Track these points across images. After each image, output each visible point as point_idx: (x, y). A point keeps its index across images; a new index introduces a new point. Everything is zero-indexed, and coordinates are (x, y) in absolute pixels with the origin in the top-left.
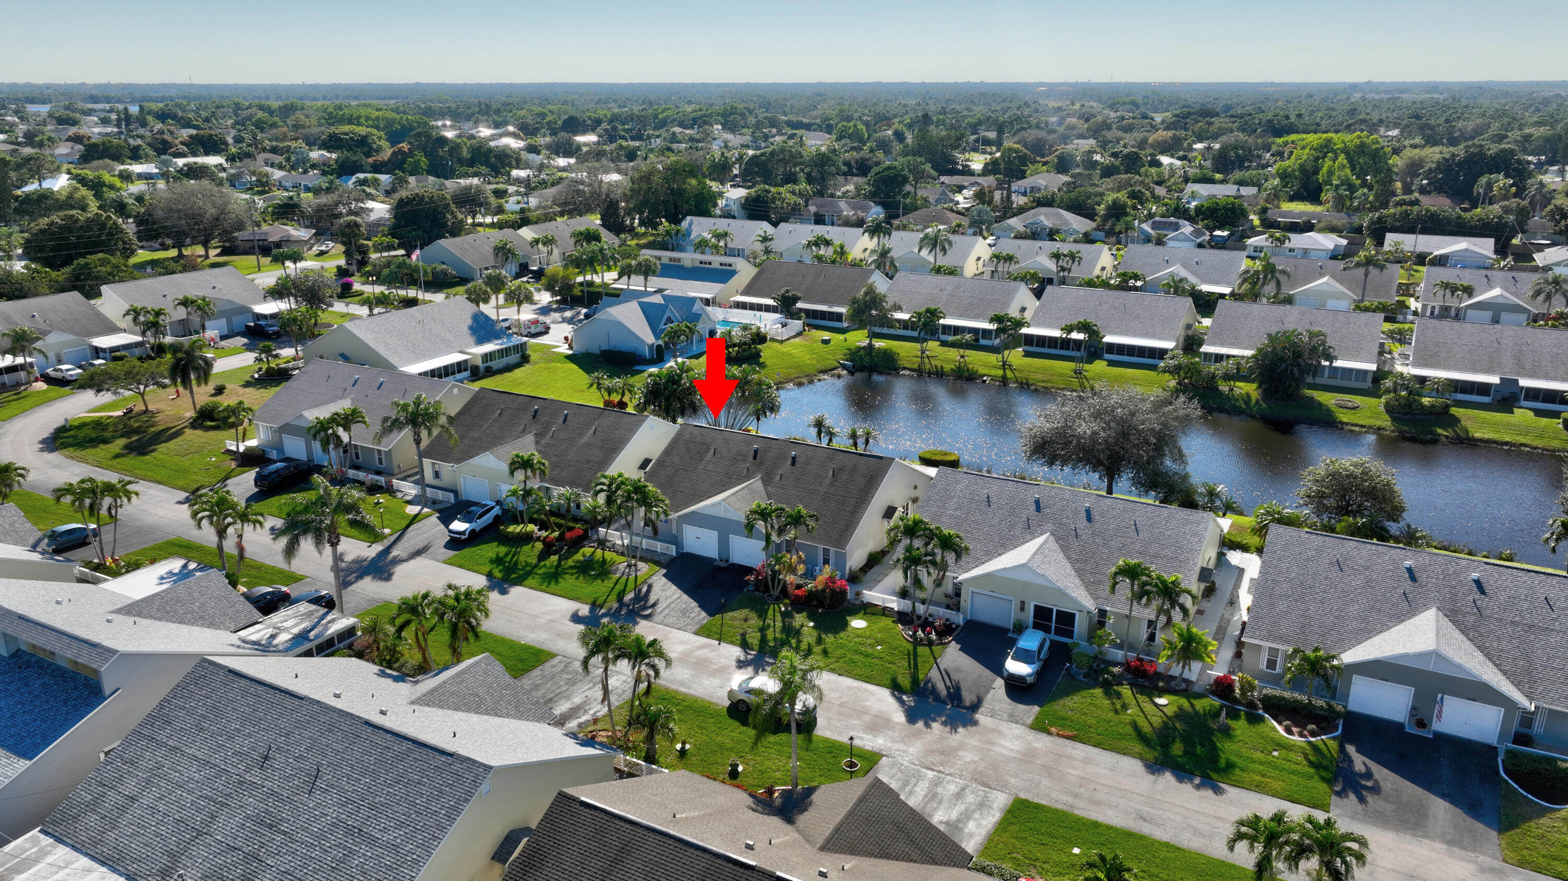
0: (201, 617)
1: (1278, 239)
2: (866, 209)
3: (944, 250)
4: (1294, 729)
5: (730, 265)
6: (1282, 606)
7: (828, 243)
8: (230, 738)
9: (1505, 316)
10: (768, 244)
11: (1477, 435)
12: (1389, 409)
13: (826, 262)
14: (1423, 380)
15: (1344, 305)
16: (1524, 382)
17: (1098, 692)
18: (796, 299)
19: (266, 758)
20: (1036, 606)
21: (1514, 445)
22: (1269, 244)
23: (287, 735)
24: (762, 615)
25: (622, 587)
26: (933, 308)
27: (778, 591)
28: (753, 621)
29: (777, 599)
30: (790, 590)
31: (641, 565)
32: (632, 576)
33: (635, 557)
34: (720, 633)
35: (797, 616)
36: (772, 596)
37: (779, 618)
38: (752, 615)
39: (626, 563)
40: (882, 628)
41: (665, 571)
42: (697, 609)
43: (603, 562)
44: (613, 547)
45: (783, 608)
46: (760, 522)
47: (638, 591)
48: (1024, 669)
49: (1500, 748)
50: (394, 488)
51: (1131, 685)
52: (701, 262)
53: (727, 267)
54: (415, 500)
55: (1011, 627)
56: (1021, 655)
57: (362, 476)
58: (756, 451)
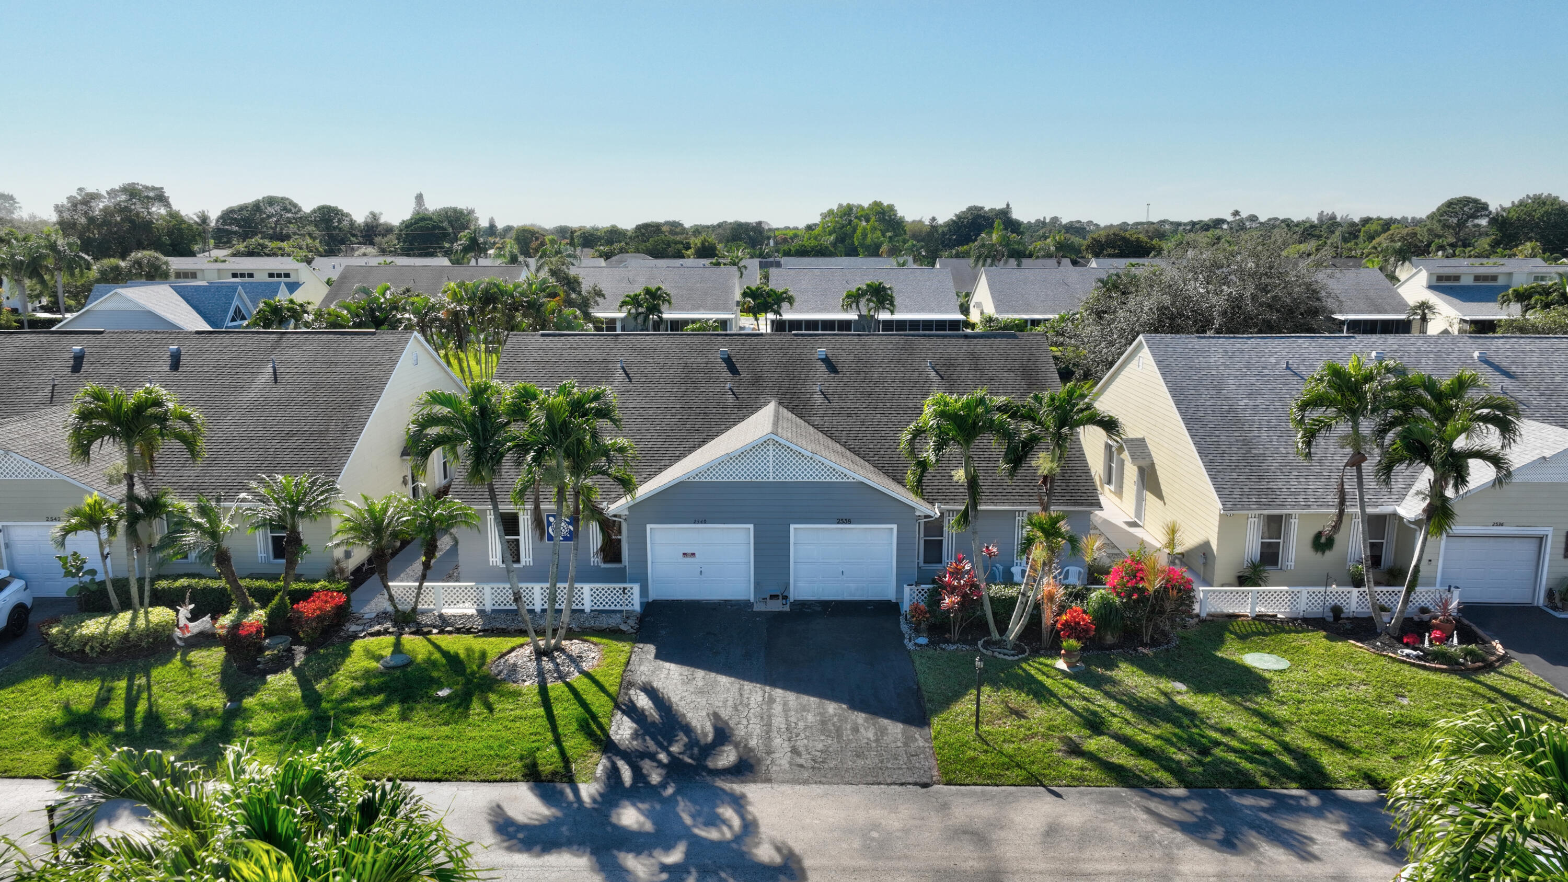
5: (287, 276)
24: (1041, 694)
25: (575, 710)
26: (653, 287)
27: (1015, 628)
28: (1039, 713)
29: (1018, 648)
30: (1048, 617)
31: (574, 646)
32: (575, 678)
33: (540, 633)
34: (1013, 763)
35: (1117, 674)
36: (999, 644)
37: (1086, 690)
38: (1017, 698)
39: (528, 650)
40: (1336, 660)
41: (651, 649)
42: (860, 718)
43: (453, 660)
44: (445, 625)
45: (1061, 664)
46: (952, 449)
47: (632, 711)
52: (235, 275)
53: (283, 280)
55: (1542, 600)
58: (728, 359)
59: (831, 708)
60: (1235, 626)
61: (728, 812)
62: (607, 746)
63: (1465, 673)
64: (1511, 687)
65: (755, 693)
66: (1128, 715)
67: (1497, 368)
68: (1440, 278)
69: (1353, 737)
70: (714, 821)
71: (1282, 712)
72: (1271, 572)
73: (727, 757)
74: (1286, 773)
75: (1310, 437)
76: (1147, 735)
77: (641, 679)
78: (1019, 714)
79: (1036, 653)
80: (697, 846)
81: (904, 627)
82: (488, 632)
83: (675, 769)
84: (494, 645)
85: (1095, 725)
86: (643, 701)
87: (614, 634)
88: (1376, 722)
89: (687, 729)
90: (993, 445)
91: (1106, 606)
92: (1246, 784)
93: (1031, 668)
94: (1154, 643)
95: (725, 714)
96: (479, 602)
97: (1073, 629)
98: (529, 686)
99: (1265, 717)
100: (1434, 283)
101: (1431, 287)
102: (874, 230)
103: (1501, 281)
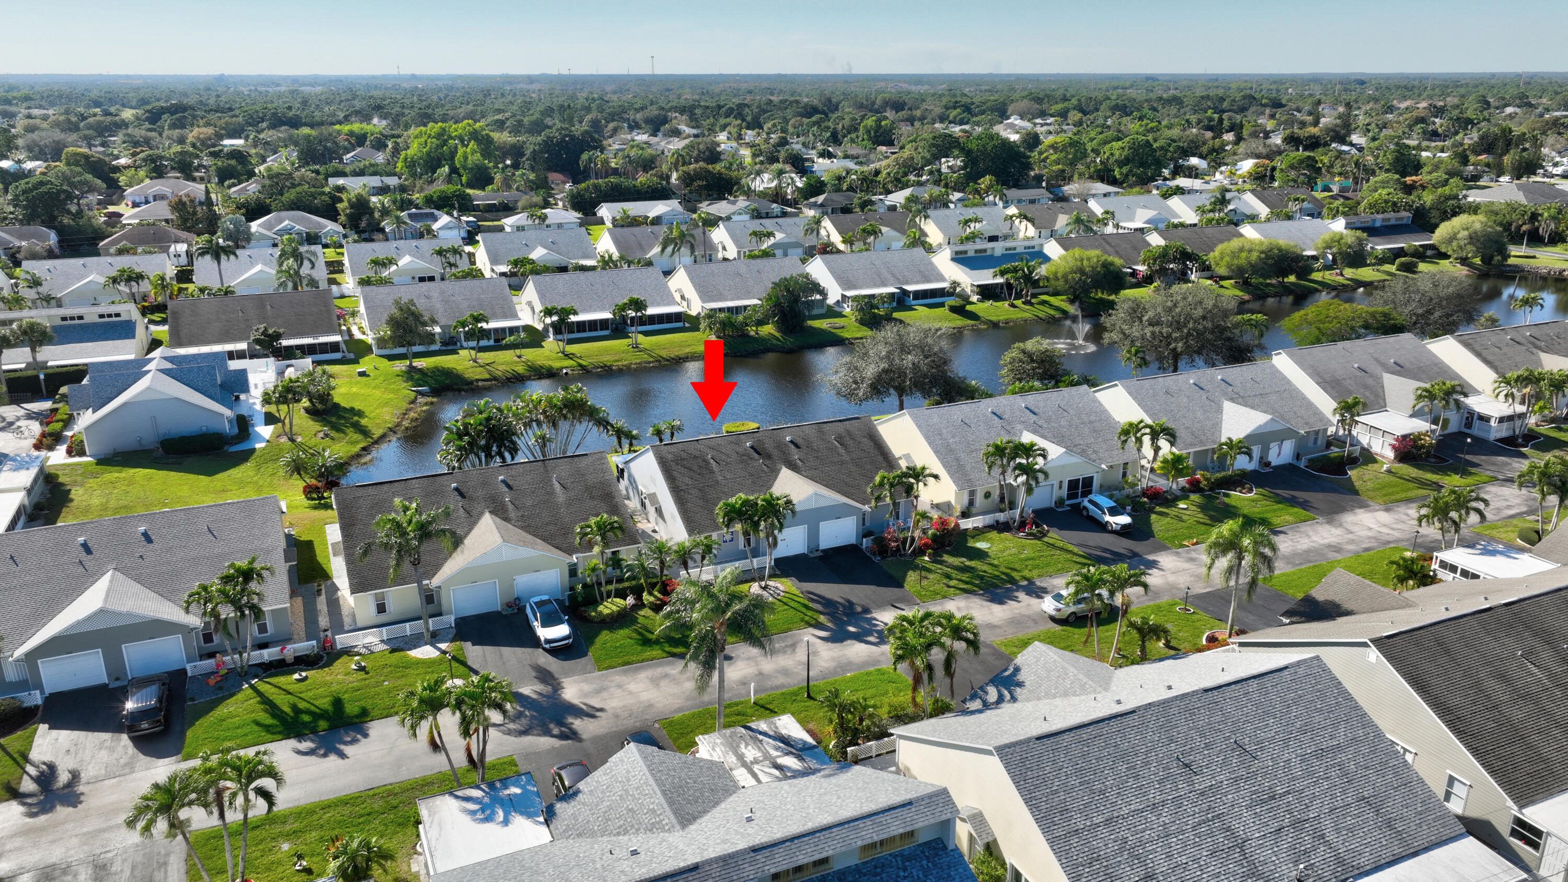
1: (540, 218)
4: (1243, 491)
5: (118, 315)
7: (139, 277)
9: (790, 251)
12: (862, 322)
14: (873, 297)
16: (910, 288)
17: (1154, 515)
18: (278, 336)
19: (1186, 765)
20: (1069, 481)
23: (1171, 740)
24: (927, 569)
25: (794, 603)
26: (477, 314)
27: (911, 548)
28: (930, 576)
29: (913, 556)
31: (771, 583)
32: (783, 593)
33: (756, 579)
34: (936, 593)
35: (946, 558)
36: (905, 555)
37: (939, 566)
38: (921, 573)
39: (757, 587)
40: (1002, 540)
41: (794, 579)
42: (883, 589)
45: (926, 558)
47: (813, 600)
48: (1125, 520)
49: (1295, 462)
50: (339, 647)
51: (1160, 505)
52: (64, 319)
53: (114, 319)
54: (398, 646)
55: (1053, 505)
56: (1113, 512)
57: (267, 655)
58: (752, 447)
59: (872, 587)
60: (969, 533)
61: (876, 622)
62: (820, 612)
63: (1039, 539)
64: (1051, 541)
66: (956, 572)
67: (1031, 411)
68: (957, 253)
69: (1017, 566)
71: (996, 562)
72: (974, 511)
73: (857, 607)
74: (1005, 581)
75: (990, 468)
76: (965, 577)
77: (803, 589)
78: (926, 578)
79: (919, 556)
80: (877, 632)
84: (745, 587)
85: (948, 576)
86: (814, 597)
87: (777, 576)
88: (1021, 560)
89: (837, 602)
91: (934, 535)
92: (996, 586)
93: (918, 561)
94: (949, 545)
95: (844, 596)
97: (927, 546)
98: (770, 599)
100: (954, 256)
101: (953, 259)
102: (474, 152)
103: (989, 253)
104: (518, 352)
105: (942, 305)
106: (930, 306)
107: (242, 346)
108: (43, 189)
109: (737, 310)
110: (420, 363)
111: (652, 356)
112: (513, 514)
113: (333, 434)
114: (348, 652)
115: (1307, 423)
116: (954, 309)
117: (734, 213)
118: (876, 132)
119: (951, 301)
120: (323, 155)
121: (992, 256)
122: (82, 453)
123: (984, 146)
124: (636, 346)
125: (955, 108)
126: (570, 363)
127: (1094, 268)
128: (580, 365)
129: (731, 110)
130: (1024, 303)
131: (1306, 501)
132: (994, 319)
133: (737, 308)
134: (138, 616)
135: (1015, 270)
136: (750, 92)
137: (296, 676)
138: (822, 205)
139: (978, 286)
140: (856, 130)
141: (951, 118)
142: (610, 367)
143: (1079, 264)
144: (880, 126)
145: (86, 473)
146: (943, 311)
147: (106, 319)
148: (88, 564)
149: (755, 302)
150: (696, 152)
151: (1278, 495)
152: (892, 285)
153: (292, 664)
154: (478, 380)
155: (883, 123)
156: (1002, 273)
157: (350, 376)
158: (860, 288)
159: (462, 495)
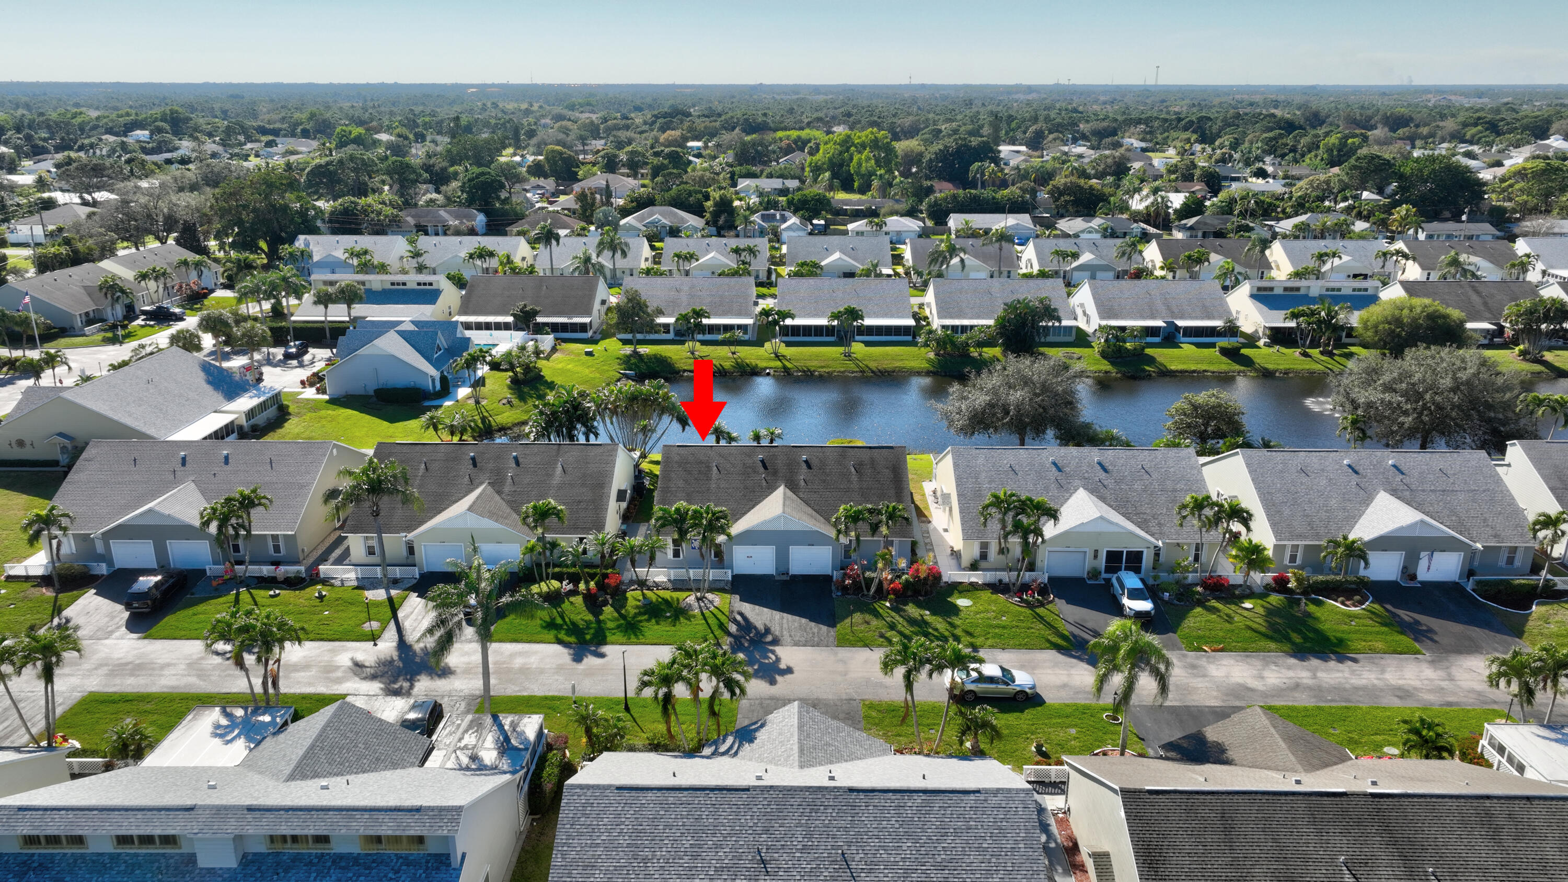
0: (378, 759)
1: (877, 224)
2: (472, 218)
3: (624, 254)
4: (1348, 603)
5: (431, 284)
6: (1287, 512)
7: (491, 254)
8: (695, 857)
9: (1099, 274)
10: (420, 260)
11: (1173, 368)
12: (1104, 355)
13: (524, 273)
14: (1123, 329)
15: (983, 275)
16: (1181, 323)
17: (1199, 610)
18: (535, 313)
19: (763, 861)
20: (1108, 552)
21: (1199, 372)
22: (869, 229)
23: (766, 831)
24: (877, 615)
25: (716, 621)
26: (698, 309)
27: (873, 590)
28: (875, 622)
29: (874, 597)
30: (885, 586)
31: (710, 596)
32: (712, 608)
33: (698, 590)
34: (861, 640)
35: (907, 608)
36: (867, 596)
37: (893, 614)
38: (868, 617)
39: (693, 598)
40: (989, 602)
41: (738, 597)
42: (813, 624)
43: (666, 601)
44: (657, 585)
45: (888, 604)
46: (851, 525)
47: (735, 621)
48: (1145, 606)
49: (1463, 582)
50: (322, 576)
51: (1218, 599)
52: (393, 284)
53: (428, 287)
54: (364, 584)
55: (1085, 576)
56: (1135, 594)
57: (266, 570)
58: (762, 461)
59: (804, 620)
60: (960, 588)
61: (770, 655)
62: (729, 634)
63: (1033, 608)
64: (1046, 614)
65: (777, 615)
66: (905, 624)
68: (1259, 289)
70: (769, 658)
71: (959, 622)
72: (983, 564)
73: (769, 638)
77: (736, 609)
78: (868, 623)
79: (880, 599)
80: (761, 665)
81: (833, 588)
82: (675, 590)
83: (752, 641)
84: (681, 595)
85: (892, 627)
86: (739, 618)
87: (722, 590)
88: (988, 626)
89: (755, 628)
90: (863, 526)
91: (906, 583)
93: (876, 605)
94: (922, 596)
95: (768, 623)
96: (669, 575)
97: (894, 591)
98: (697, 611)
99: (950, 624)
100: (1255, 292)
101: (1253, 296)
102: (868, 159)
103: (1302, 292)
104: (733, 348)
105: (1213, 345)
106: (1199, 345)
107: (510, 319)
108: (482, 179)
109: (964, 329)
110: (644, 350)
111: (858, 366)
112: (507, 488)
113: (515, 401)
114: (325, 582)
115: (1496, 536)
116: (1225, 352)
117: (1083, 231)
118: (1339, 151)
119: (1223, 342)
120: (754, 158)
121: (1306, 296)
122: (324, 392)
123: (1421, 170)
124: (848, 355)
125: (1476, 125)
126: (778, 364)
127: (1415, 320)
128: (785, 367)
129: (1191, 123)
130: (1322, 353)
131: (1430, 630)
132: (1271, 367)
133: (963, 327)
134: (178, 520)
135: (1313, 313)
136: (1251, 104)
137: (272, 593)
138: (1191, 228)
139: (1272, 329)
140: (1318, 147)
141: (1468, 137)
142: (812, 373)
143: (1397, 312)
144: (1345, 144)
145: (313, 406)
146: (1214, 353)
147: (422, 287)
148: (178, 474)
149: (991, 322)
150: (1102, 166)
151: (1395, 615)
152: (1162, 318)
153: (282, 582)
154: (685, 371)
155: (1350, 141)
156: (1294, 316)
157: (579, 355)
158: (1123, 318)
159: (475, 465)
